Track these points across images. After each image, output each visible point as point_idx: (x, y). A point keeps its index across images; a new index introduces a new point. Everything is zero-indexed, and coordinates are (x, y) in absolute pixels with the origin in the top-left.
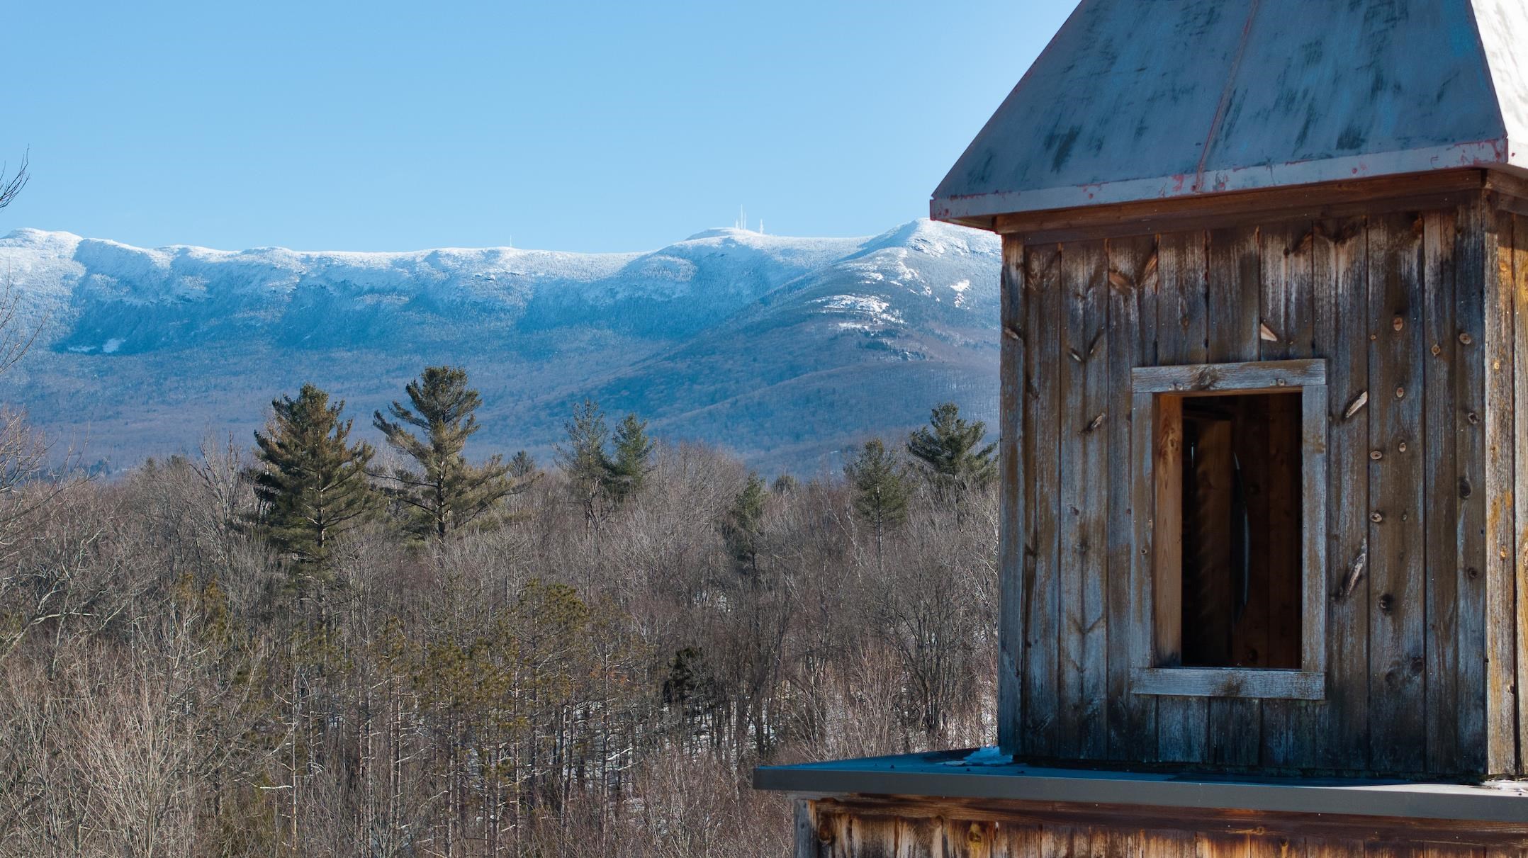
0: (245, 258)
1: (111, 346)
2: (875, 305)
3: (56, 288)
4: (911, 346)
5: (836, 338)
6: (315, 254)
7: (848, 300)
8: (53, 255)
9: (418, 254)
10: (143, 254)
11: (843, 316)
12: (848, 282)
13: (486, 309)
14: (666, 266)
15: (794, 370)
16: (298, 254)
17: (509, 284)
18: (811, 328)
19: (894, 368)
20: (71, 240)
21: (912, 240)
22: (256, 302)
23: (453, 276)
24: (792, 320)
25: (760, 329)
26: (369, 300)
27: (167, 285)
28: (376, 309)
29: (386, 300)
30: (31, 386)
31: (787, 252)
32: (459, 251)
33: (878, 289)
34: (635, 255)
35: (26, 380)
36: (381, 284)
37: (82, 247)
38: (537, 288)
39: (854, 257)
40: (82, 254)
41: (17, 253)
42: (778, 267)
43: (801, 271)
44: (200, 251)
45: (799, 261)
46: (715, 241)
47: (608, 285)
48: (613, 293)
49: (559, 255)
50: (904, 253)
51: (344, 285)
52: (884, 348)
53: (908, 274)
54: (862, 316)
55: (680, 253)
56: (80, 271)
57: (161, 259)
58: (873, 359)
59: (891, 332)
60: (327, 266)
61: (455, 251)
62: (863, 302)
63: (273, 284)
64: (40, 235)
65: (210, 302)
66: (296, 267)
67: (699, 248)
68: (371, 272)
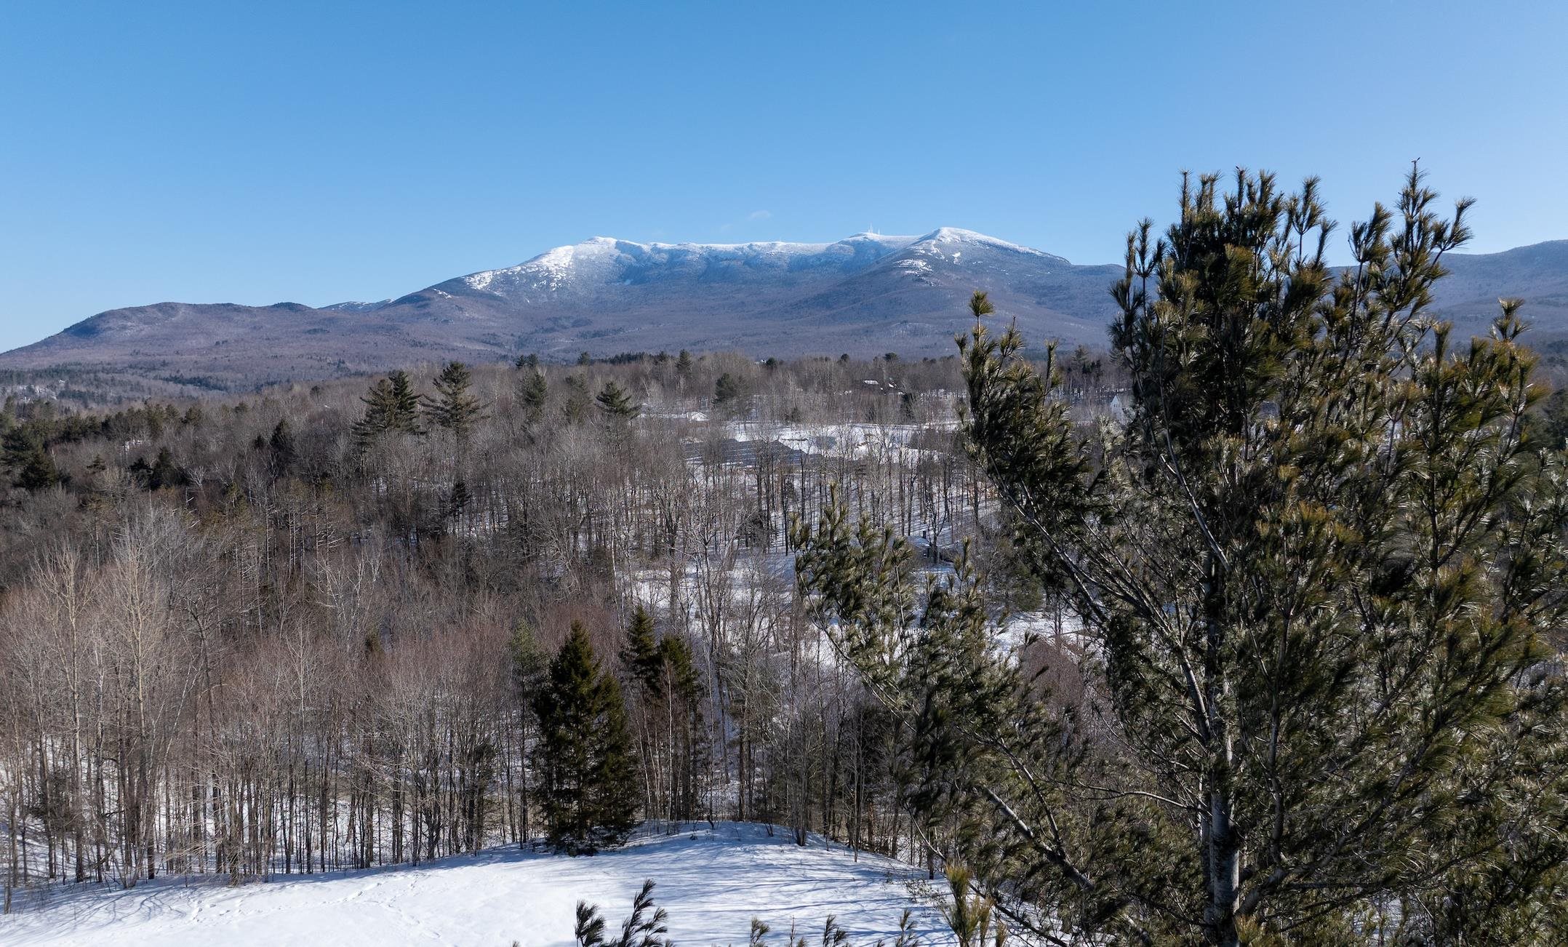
0: (678, 247)
1: (628, 282)
2: (921, 264)
3: (606, 260)
4: (933, 281)
5: (903, 277)
6: (705, 245)
7: (910, 261)
8: (606, 247)
9: (745, 245)
10: (639, 247)
11: (907, 268)
12: (910, 254)
13: (771, 266)
14: (841, 248)
15: (887, 290)
16: (699, 245)
17: (780, 256)
18: (894, 273)
19: (926, 289)
20: (613, 241)
21: (938, 237)
22: (682, 264)
23: (759, 254)
24: (888, 269)
25: (875, 274)
26: (725, 263)
27: (649, 259)
28: (728, 267)
29: (732, 263)
30: (597, 298)
31: (888, 242)
32: (760, 244)
33: (922, 257)
34: (829, 244)
35: (595, 296)
36: (731, 257)
37: (617, 243)
38: (791, 257)
39: (914, 244)
40: (618, 245)
41: (593, 246)
42: (885, 248)
43: (894, 250)
44: (661, 245)
45: (893, 246)
46: (860, 239)
47: (818, 257)
48: (820, 259)
49: (799, 245)
50: (934, 242)
51: (716, 257)
52: (923, 281)
53: (935, 250)
54: (915, 268)
55: (846, 243)
56: (617, 253)
57: (646, 248)
58: (918, 285)
59: (925, 274)
60: (710, 251)
61: (759, 244)
62: (916, 262)
63: (690, 257)
64: (601, 239)
65: (665, 264)
66: (698, 250)
67: (854, 241)
68: (726, 252)
